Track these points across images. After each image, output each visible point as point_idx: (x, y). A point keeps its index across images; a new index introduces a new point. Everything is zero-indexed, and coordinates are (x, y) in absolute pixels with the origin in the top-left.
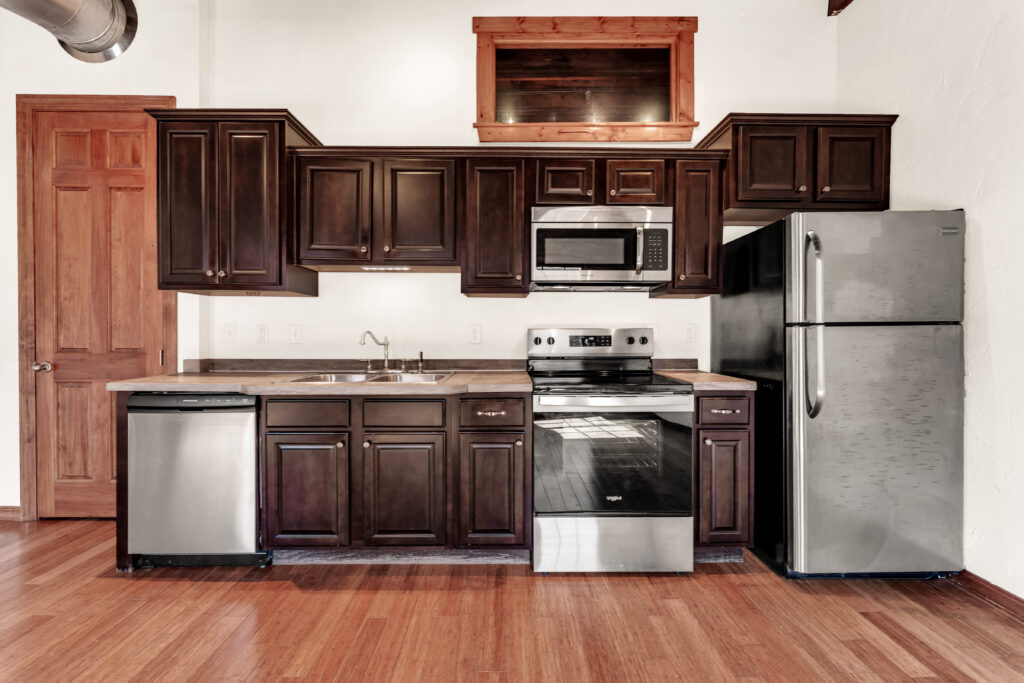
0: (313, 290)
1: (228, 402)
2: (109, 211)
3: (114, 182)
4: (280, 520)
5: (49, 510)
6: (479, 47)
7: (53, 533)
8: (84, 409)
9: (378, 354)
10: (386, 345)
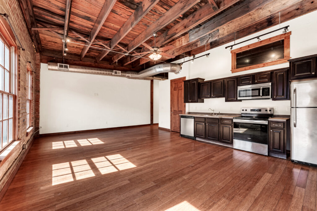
0: (203, 102)
1: (191, 117)
2: (179, 93)
3: (179, 89)
4: (197, 133)
5: (173, 130)
6: (232, 56)
7: (173, 133)
8: (176, 118)
9: (212, 112)
10: (214, 110)
